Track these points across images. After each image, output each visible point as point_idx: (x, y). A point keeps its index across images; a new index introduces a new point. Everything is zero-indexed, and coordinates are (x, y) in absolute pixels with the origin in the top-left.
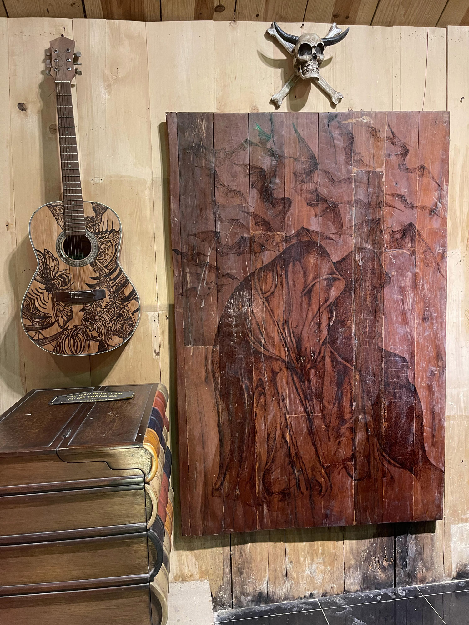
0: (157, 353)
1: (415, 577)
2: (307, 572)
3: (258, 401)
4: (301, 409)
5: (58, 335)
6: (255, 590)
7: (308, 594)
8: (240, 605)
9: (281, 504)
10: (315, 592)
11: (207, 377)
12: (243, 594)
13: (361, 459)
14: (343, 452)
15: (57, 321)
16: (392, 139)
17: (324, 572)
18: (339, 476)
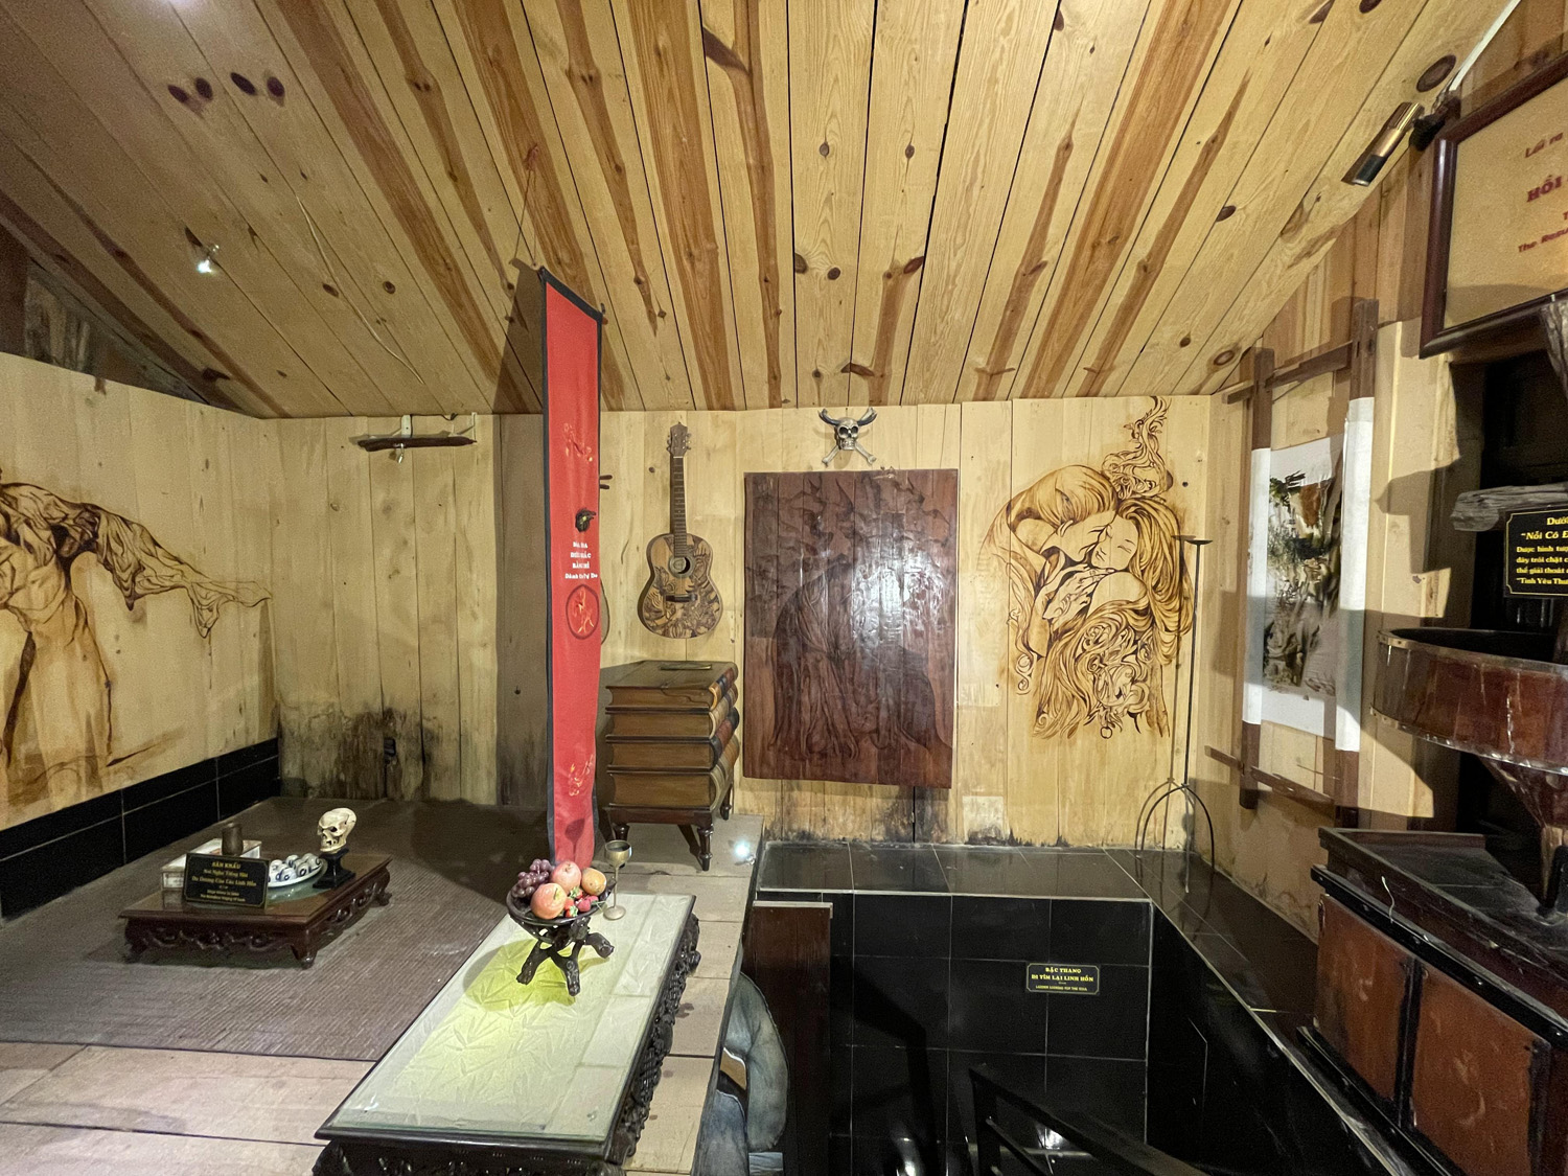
0: (733, 641)
1: (931, 835)
2: (841, 820)
3: (804, 681)
4: (837, 689)
5: (665, 625)
6: (799, 829)
7: (841, 837)
8: (788, 839)
9: (820, 762)
10: (847, 837)
11: (767, 661)
12: (790, 829)
13: (883, 732)
14: (869, 726)
15: (665, 615)
16: (911, 490)
17: (854, 822)
18: (866, 744)
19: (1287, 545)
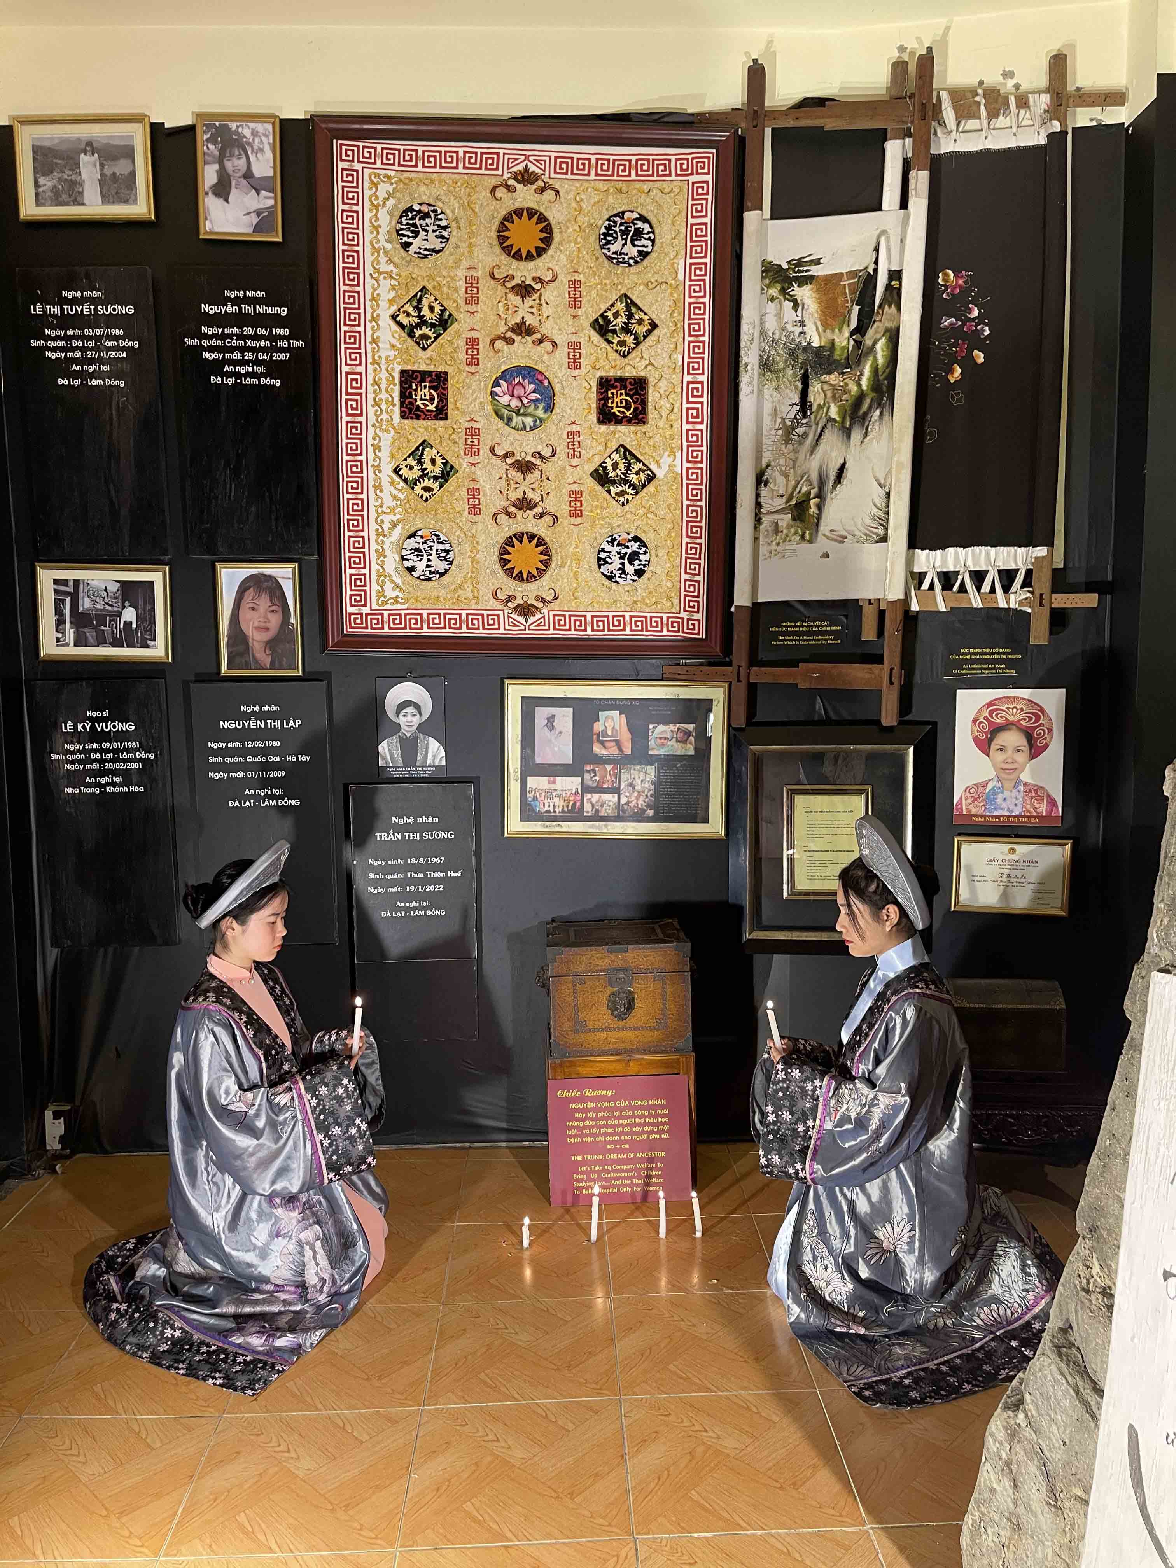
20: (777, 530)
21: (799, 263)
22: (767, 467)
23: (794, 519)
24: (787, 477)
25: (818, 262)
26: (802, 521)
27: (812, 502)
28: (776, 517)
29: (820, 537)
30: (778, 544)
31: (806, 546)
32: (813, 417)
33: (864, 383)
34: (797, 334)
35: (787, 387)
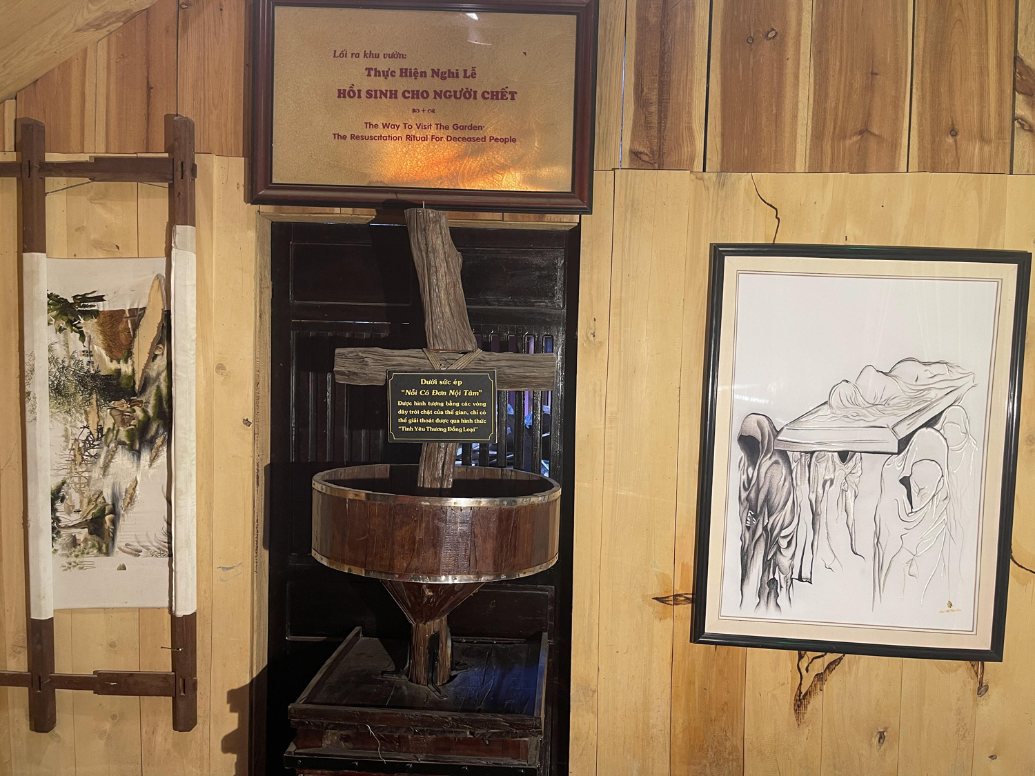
19: (81, 381)
20: (74, 542)
21: (84, 298)
22: (63, 483)
23: (91, 533)
24: (82, 493)
25: (100, 299)
26: (98, 535)
27: (107, 518)
28: (74, 531)
29: (116, 549)
30: (77, 556)
31: (103, 559)
32: (103, 439)
33: (151, 412)
34: (85, 363)
35: (77, 412)
